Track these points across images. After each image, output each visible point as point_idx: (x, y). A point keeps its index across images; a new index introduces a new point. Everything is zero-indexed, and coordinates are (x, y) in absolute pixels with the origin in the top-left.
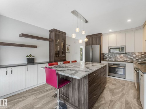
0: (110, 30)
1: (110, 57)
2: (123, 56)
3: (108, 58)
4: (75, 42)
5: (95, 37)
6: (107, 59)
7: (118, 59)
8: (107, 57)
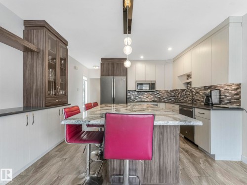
0: (142, 57)
1: (135, 97)
2: (151, 95)
3: (133, 98)
4: (75, 68)
5: (118, 64)
6: (131, 99)
7: (145, 99)
8: (132, 96)
